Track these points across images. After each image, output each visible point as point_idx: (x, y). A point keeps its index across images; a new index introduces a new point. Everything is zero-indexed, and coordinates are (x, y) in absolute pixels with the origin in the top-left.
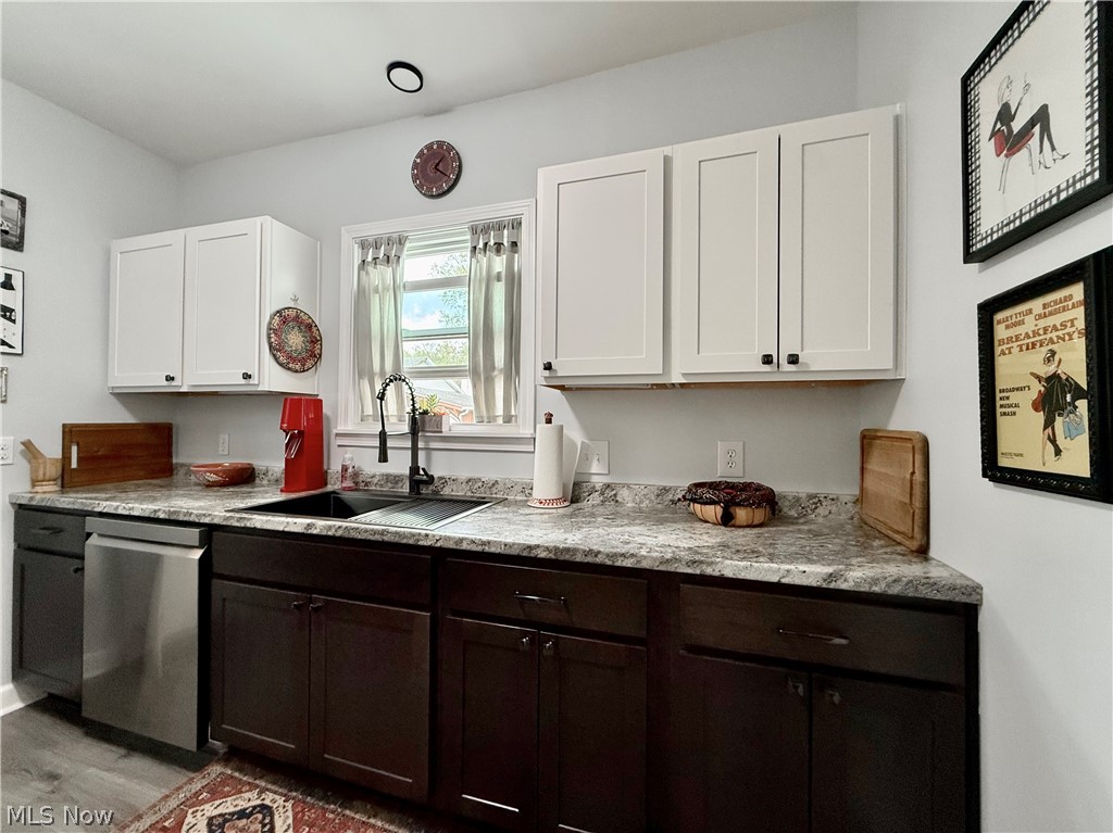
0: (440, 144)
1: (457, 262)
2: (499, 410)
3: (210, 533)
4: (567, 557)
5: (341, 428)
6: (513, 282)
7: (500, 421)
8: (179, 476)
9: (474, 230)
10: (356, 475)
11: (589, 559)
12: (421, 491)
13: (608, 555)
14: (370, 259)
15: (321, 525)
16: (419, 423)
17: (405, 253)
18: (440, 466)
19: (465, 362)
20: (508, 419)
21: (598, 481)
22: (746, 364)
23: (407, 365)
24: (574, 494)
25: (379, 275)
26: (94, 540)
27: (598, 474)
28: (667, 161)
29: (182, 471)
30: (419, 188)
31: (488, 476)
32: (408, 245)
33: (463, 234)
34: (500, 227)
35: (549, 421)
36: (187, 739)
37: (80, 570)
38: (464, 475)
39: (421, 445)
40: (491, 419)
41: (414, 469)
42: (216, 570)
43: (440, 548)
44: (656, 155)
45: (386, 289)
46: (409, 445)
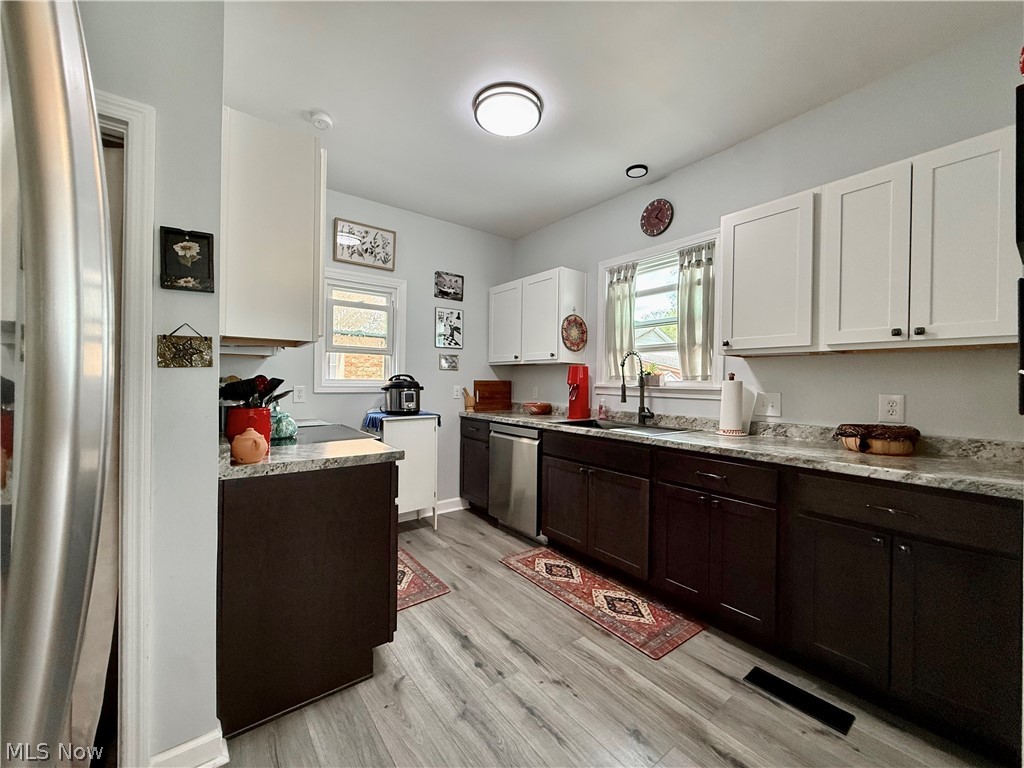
0: (659, 201)
1: (670, 275)
2: (699, 372)
3: (542, 432)
4: (727, 454)
5: (598, 384)
6: (709, 285)
7: (700, 379)
8: (515, 409)
9: (682, 254)
10: (607, 412)
11: (740, 456)
12: (645, 419)
13: (752, 454)
14: (615, 280)
16: (646, 381)
17: (637, 272)
18: (658, 408)
19: (675, 341)
20: (705, 378)
21: (772, 422)
22: (880, 336)
23: (637, 344)
24: (752, 430)
25: (618, 289)
26: (492, 434)
27: (772, 415)
28: (817, 199)
29: (516, 406)
30: (646, 232)
31: (690, 415)
32: (638, 268)
33: (675, 256)
34: (699, 249)
35: (732, 378)
37: (488, 447)
38: (674, 414)
39: (646, 394)
40: (694, 378)
41: (642, 409)
42: (544, 451)
43: (655, 446)
44: (808, 195)
45: (625, 297)
46: (639, 394)
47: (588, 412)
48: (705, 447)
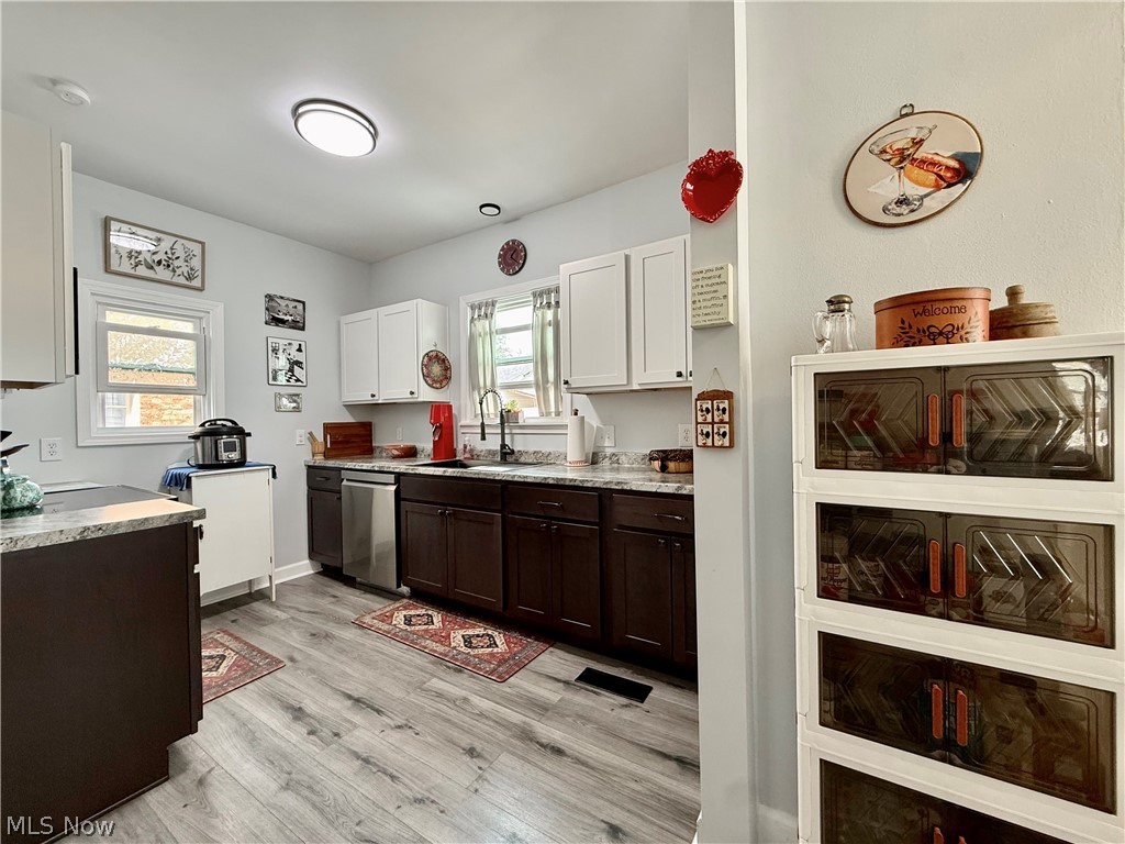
0: (514, 241)
1: (525, 315)
2: (553, 409)
3: (399, 476)
4: (562, 483)
5: (463, 422)
6: (556, 325)
7: (553, 415)
8: (377, 453)
9: (534, 295)
10: (471, 450)
11: (572, 483)
12: (506, 455)
13: (580, 482)
14: (476, 317)
15: (450, 472)
16: (506, 418)
17: (496, 310)
18: (519, 444)
19: (531, 378)
20: (558, 414)
21: (609, 451)
22: (670, 377)
23: (499, 381)
24: (594, 460)
25: (482, 326)
26: (345, 483)
27: (608, 446)
28: (627, 258)
29: (378, 451)
30: (502, 270)
31: (545, 450)
32: (497, 305)
33: (529, 297)
34: (549, 292)
35: (576, 414)
36: (392, 583)
37: (340, 498)
38: (532, 450)
39: (506, 431)
40: (549, 414)
41: (503, 446)
42: (402, 496)
43: (505, 481)
44: (621, 254)
45: (485, 334)
46: (500, 431)
47: (453, 452)
48: (545, 478)
